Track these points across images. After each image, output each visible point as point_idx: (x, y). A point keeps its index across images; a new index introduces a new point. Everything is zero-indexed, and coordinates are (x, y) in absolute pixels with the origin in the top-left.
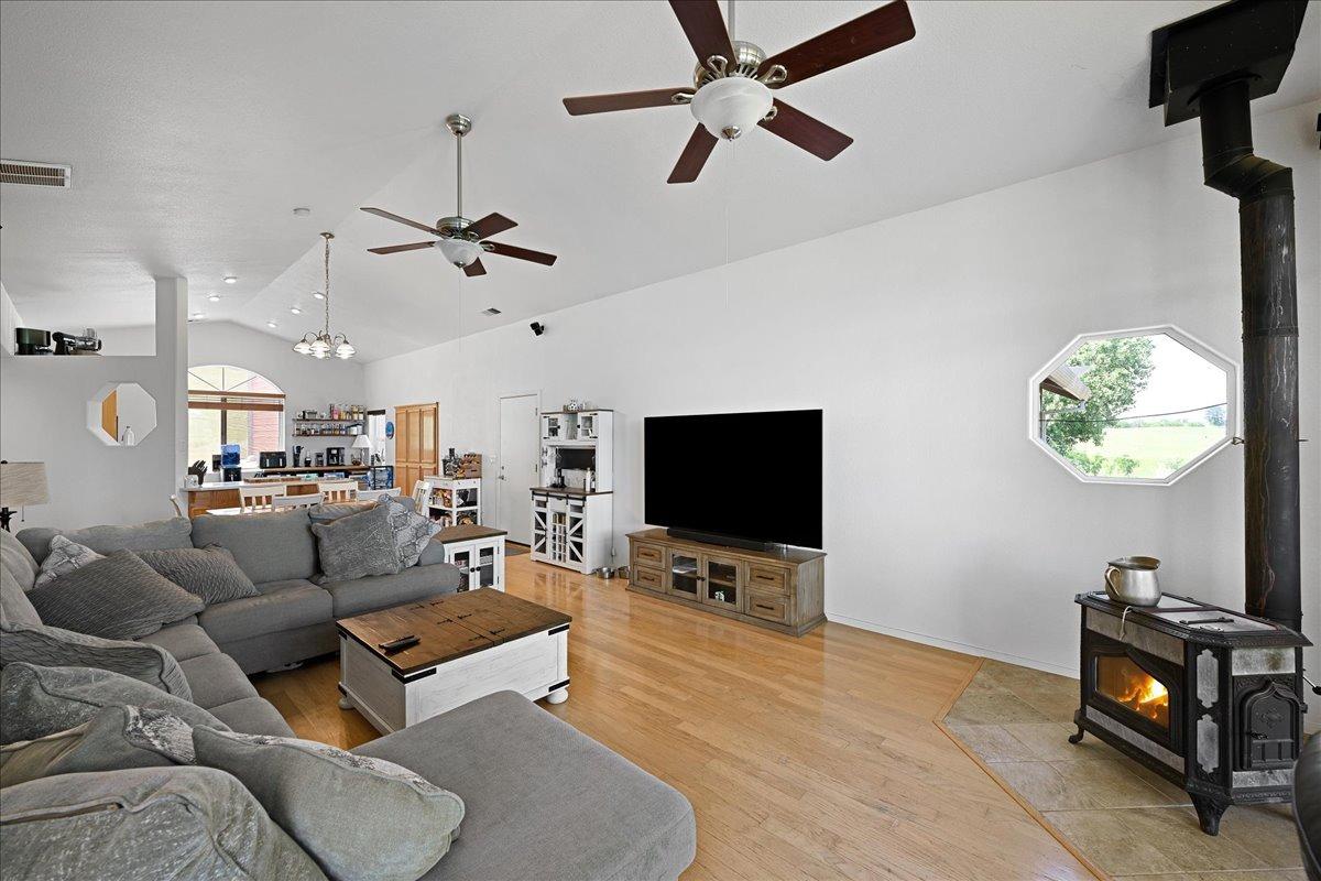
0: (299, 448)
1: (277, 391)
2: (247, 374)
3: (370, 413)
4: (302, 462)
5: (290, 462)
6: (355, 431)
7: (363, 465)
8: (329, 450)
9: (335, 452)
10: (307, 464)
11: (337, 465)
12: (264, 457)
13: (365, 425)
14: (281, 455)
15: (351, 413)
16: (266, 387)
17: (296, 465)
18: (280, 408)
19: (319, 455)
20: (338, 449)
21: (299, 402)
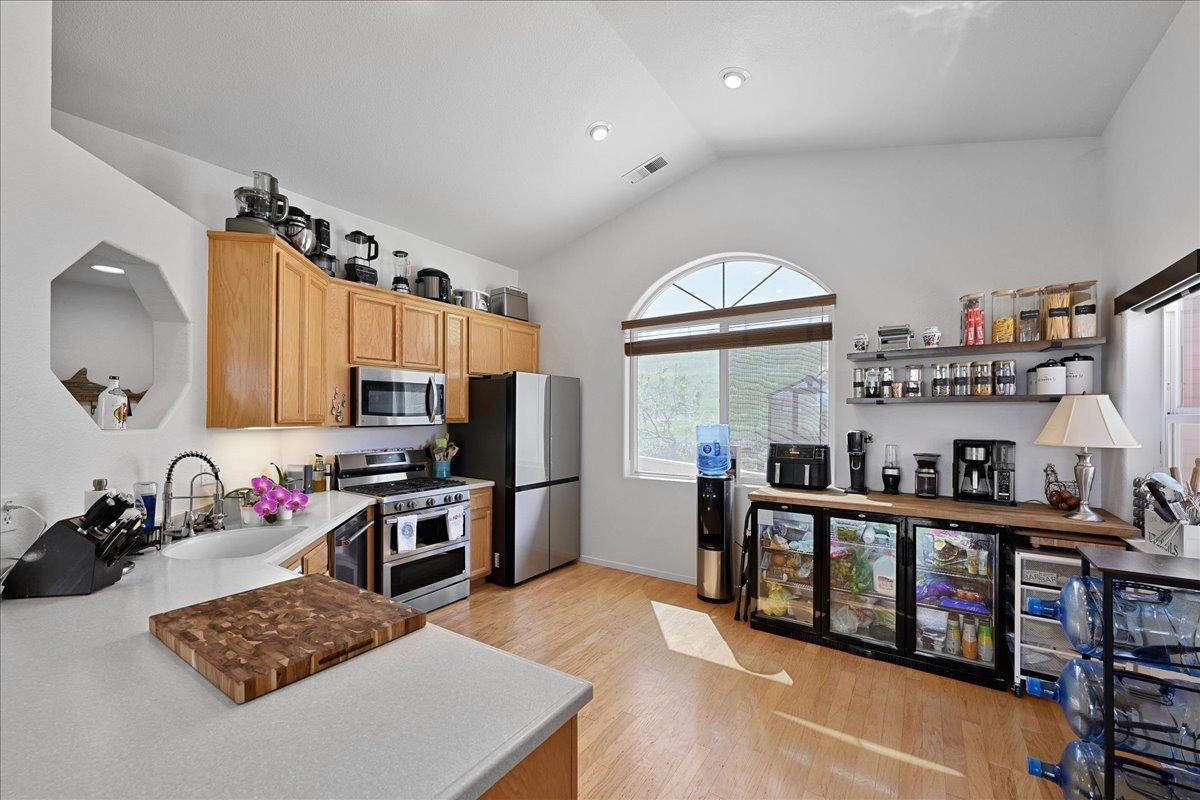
0: (862, 437)
2: (762, 269)
3: (1124, 303)
4: (875, 482)
5: (840, 471)
6: (1054, 380)
7: (1086, 517)
8: (960, 447)
9: (977, 454)
11: (984, 498)
12: (777, 453)
13: (1106, 351)
15: (1042, 315)
17: (859, 485)
18: (823, 332)
19: (927, 462)
20: (987, 445)
21: (858, 323)
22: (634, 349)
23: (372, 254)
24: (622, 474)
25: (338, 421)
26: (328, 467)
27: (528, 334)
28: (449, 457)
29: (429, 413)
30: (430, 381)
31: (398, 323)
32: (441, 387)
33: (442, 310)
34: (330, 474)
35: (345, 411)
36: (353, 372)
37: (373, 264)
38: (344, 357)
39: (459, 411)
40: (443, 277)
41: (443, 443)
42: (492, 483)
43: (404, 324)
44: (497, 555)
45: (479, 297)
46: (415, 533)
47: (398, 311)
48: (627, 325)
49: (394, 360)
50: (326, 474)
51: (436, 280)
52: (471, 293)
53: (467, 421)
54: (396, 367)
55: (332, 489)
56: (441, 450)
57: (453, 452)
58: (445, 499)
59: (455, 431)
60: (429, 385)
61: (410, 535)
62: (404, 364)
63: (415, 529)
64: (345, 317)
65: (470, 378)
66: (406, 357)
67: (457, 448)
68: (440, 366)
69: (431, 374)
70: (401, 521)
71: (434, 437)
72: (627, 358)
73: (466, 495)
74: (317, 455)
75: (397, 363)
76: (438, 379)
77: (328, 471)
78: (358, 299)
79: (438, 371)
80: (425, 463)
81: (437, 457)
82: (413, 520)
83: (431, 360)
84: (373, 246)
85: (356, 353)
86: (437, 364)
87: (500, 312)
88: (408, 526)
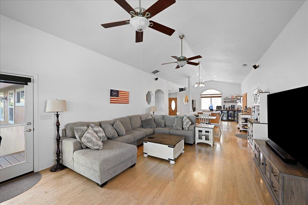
0: (224, 105)
1: (220, 93)
4: (225, 108)
6: (237, 101)
7: (239, 110)
8: (232, 106)
9: (233, 106)
10: (227, 109)
11: (233, 109)
12: (217, 107)
13: (240, 99)
14: (221, 107)
15: (237, 97)
16: (218, 92)
17: (224, 109)
18: (221, 97)
19: (229, 107)
21: (224, 96)
22: (202, 97)
48: (201, 95)
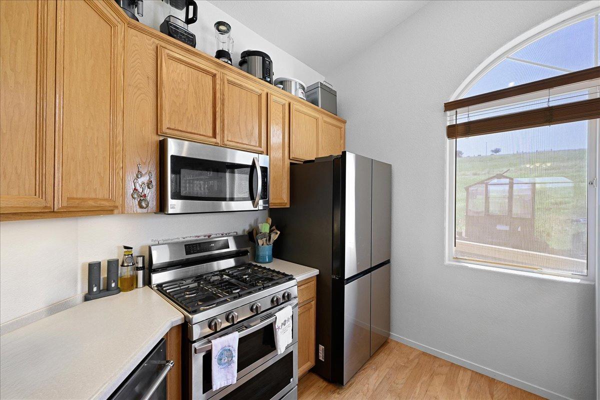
23: (191, 16)
24: (443, 260)
25: (141, 207)
26: (140, 260)
27: (337, 127)
28: (272, 241)
29: (252, 198)
30: (254, 162)
31: (218, 95)
32: (264, 170)
33: (266, 90)
34: (143, 268)
35: (151, 195)
36: (162, 147)
37: (192, 28)
38: (150, 127)
39: (281, 195)
40: (265, 58)
41: (265, 228)
42: (316, 272)
43: (226, 97)
44: (321, 347)
45: (298, 87)
46: (236, 359)
47: (218, 81)
48: (450, 106)
49: (214, 136)
50: (138, 269)
51: (259, 59)
52: (291, 82)
53: (288, 206)
54: (216, 145)
55: (144, 284)
56: (264, 235)
57: (274, 237)
58: (272, 301)
59: (276, 215)
60: (253, 167)
61: (230, 363)
62: (226, 142)
63: (236, 354)
64: (152, 75)
65: (291, 164)
66: (228, 136)
67: (279, 232)
68: (263, 149)
69: (256, 155)
70: (218, 344)
71: (256, 221)
72: (448, 141)
73: (294, 291)
74: (126, 248)
75: (218, 140)
76: (263, 161)
77: (140, 265)
78: (168, 55)
79: (262, 153)
80: (249, 249)
81: (260, 242)
82: (232, 340)
83: (254, 142)
84: (191, 8)
85: (166, 124)
86: (260, 146)
87: (315, 102)
88: (227, 351)
